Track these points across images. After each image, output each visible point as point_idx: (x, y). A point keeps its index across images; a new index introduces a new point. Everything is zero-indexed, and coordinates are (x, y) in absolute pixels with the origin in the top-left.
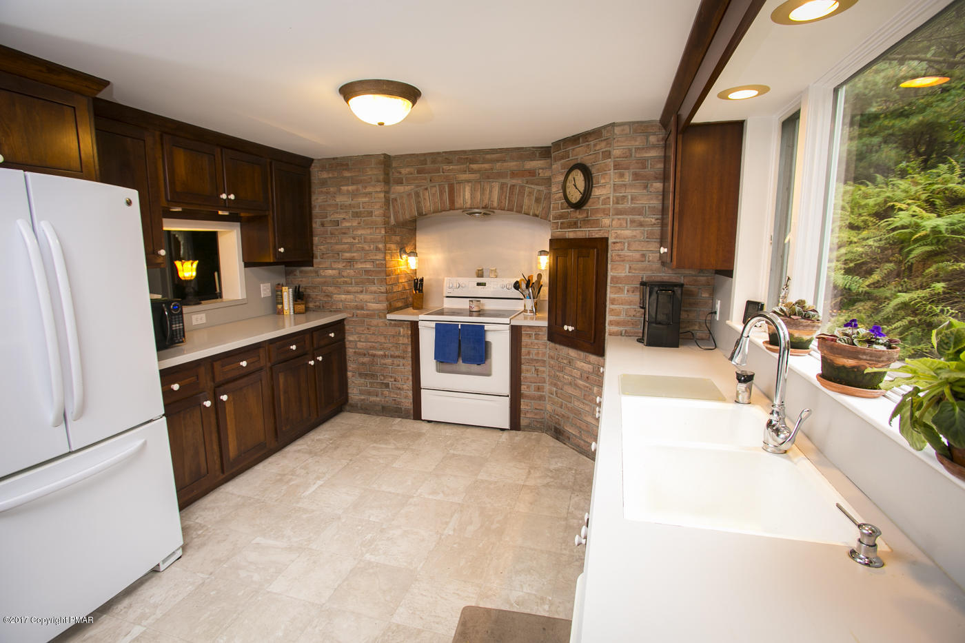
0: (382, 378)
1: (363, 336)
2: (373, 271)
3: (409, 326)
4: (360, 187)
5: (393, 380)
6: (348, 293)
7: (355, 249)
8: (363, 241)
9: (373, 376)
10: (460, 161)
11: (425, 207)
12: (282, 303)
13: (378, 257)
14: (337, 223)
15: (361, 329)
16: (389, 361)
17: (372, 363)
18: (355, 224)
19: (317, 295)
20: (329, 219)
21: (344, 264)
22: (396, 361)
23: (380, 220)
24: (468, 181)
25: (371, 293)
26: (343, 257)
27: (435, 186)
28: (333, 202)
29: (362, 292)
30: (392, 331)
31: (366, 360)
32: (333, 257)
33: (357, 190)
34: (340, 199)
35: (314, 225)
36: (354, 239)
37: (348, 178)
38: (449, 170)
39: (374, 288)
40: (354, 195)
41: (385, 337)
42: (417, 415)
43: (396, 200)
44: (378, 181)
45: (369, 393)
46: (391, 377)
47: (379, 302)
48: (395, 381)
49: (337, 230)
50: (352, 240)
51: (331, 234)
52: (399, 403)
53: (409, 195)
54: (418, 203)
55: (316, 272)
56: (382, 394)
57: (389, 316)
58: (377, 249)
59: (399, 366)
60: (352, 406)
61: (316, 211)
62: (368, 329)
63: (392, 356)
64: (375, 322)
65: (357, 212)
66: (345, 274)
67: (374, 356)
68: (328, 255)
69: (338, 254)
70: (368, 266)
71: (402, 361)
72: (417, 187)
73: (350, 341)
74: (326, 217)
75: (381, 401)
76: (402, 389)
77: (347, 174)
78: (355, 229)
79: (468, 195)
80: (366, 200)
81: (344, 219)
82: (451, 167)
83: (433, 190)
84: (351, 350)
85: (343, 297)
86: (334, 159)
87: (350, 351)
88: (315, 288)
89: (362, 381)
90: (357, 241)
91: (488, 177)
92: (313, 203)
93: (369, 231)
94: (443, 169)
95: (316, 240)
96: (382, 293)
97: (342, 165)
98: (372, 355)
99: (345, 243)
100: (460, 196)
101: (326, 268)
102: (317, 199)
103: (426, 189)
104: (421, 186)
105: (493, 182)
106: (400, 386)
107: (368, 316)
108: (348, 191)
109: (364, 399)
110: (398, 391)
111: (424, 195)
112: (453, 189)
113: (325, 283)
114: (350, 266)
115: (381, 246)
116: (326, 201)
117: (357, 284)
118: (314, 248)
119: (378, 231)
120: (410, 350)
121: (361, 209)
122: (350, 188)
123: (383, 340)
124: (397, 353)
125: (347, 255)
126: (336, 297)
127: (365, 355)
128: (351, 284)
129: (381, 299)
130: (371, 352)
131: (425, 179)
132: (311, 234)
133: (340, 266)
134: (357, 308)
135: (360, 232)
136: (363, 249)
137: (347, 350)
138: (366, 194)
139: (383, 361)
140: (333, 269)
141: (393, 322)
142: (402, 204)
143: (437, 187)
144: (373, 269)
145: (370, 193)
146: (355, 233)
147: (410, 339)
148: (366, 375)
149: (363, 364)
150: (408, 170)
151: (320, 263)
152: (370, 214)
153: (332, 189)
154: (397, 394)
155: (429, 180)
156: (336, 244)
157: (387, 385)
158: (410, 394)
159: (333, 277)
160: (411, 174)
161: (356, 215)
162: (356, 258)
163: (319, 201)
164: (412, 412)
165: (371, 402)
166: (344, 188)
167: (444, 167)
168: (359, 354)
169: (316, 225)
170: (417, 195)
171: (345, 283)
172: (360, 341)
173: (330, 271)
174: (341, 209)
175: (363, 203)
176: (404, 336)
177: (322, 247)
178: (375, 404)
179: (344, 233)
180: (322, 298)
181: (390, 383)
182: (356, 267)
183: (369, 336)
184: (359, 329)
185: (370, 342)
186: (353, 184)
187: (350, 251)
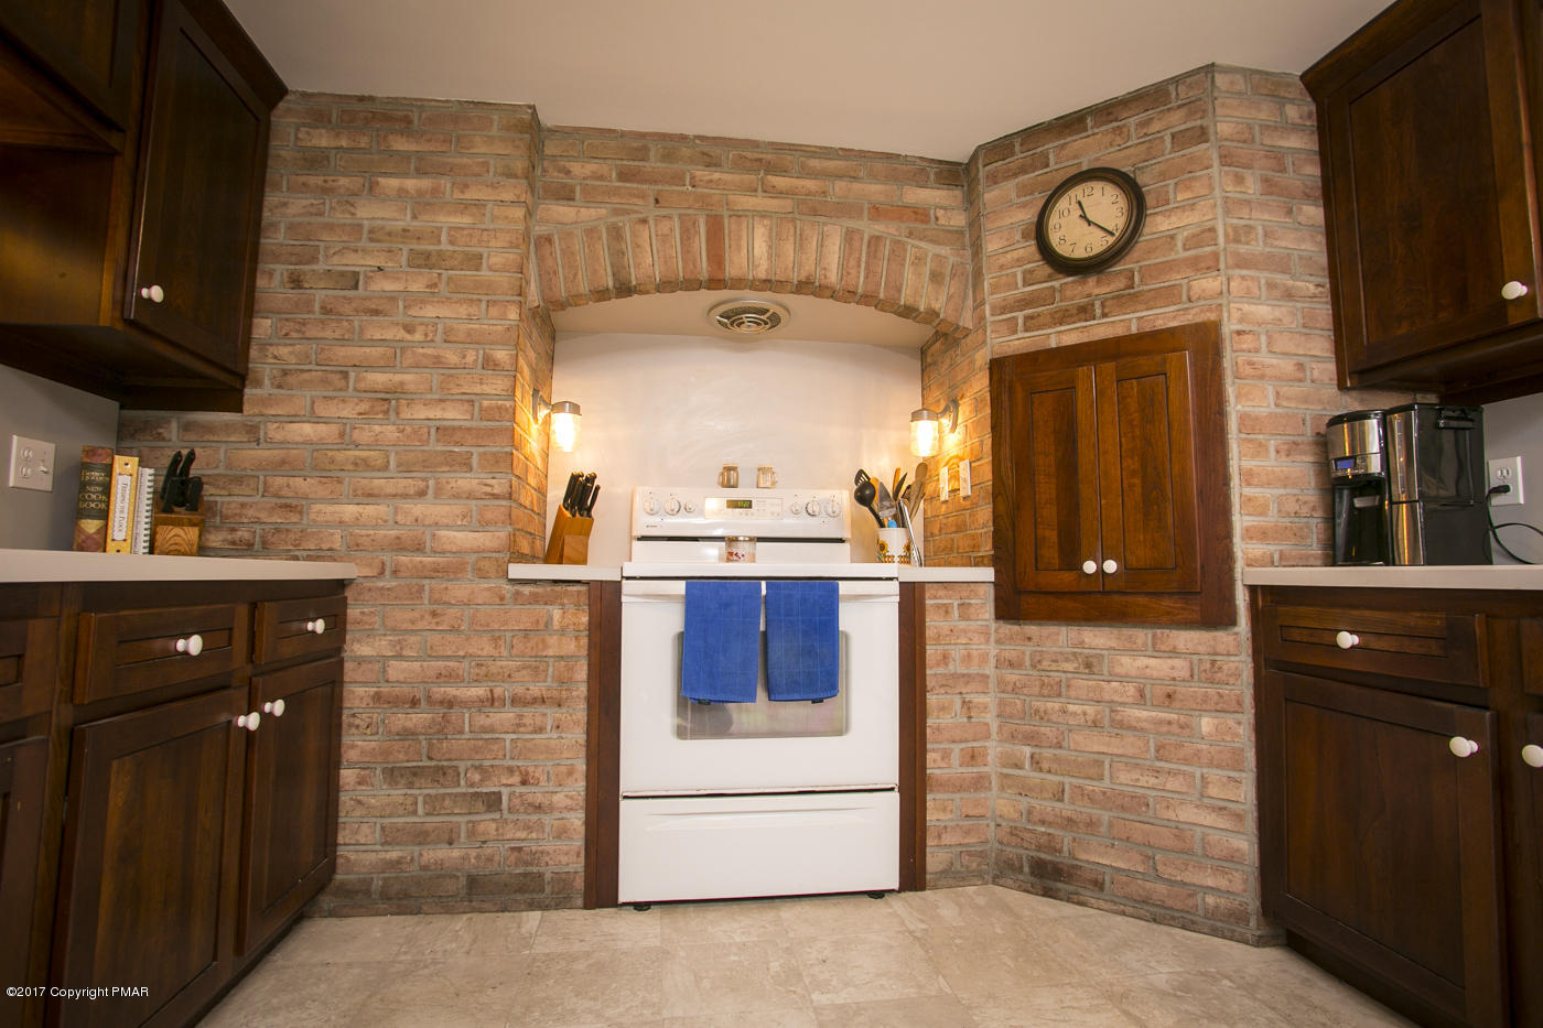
0: (477, 777)
1: (412, 639)
2: (469, 429)
3: (584, 599)
4: (445, 183)
5: (516, 779)
6: (371, 496)
7: (408, 361)
8: (439, 338)
9: (440, 774)
10: (741, 165)
11: (638, 266)
12: (104, 515)
13: (487, 389)
14: (353, 281)
15: (410, 615)
16: (504, 717)
17: (442, 730)
18: (417, 286)
19: (243, 505)
20: (321, 267)
21: (364, 407)
22: (531, 715)
23: (504, 280)
24: (763, 215)
25: (457, 496)
26: (362, 385)
27: (669, 217)
28: (344, 218)
29: (422, 494)
30: (523, 616)
31: (417, 719)
32: (325, 382)
33: (435, 191)
34: (367, 212)
35: (261, 282)
36: (409, 329)
37: (405, 157)
38: (711, 181)
39: (465, 482)
40: (422, 204)
41: (495, 640)
42: (600, 887)
43: (549, 240)
44: (510, 175)
45: (421, 837)
46: (511, 770)
47: (484, 525)
48: (524, 783)
49: (350, 300)
50: (402, 334)
51: (326, 310)
52: (535, 857)
53: (591, 232)
54: (618, 255)
55: (252, 430)
56: (472, 833)
57: (517, 571)
58: (489, 363)
59: (541, 730)
60: (347, 892)
61: (275, 239)
62: (434, 614)
63: (515, 701)
64: (460, 590)
65: (428, 255)
66: (362, 436)
67: (450, 703)
68: (306, 376)
69: (345, 375)
70: (453, 414)
71: (552, 714)
72: (616, 212)
73: (361, 661)
74: (313, 259)
75: (465, 858)
76: (551, 808)
77: (401, 144)
78: (413, 300)
79: (760, 247)
80: (465, 220)
81: (380, 269)
82: (716, 176)
83: (664, 227)
84: (360, 690)
85: (349, 511)
86: (361, 99)
87: (357, 695)
88: (239, 480)
89: (398, 794)
90: (418, 336)
91: (815, 212)
92: (266, 214)
93: (463, 311)
94: (693, 178)
95: (263, 327)
96: (495, 496)
97: (388, 118)
98: (442, 703)
99: (373, 342)
100: (739, 248)
101: (294, 419)
102: (285, 204)
103: (644, 221)
104: (627, 212)
105: (825, 224)
106: (539, 799)
107: (437, 572)
108: (402, 193)
109: (399, 862)
110: (534, 818)
111: (634, 235)
112: (721, 230)
113: (283, 466)
114: (386, 412)
115: (502, 355)
116: (321, 214)
117: (406, 468)
118: (253, 353)
119: (494, 311)
120: (582, 673)
121: (445, 246)
122: (411, 184)
123: (488, 650)
124: (536, 689)
125: (378, 379)
126: (323, 511)
127: (414, 703)
128: (386, 467)
129: (489, 516)
130: (440, 691)
131: (643, 196)
132: (248, 308)
133: (348, 411)
134: (399, 546)
135: (430, 312)
136: (438, 362)
137: (347, 688)
138: (464, 207)
139: (481, 720)
140: (316, 419)
141: (527, 590)
142: (568, 253)
143: (676, 219)
144: (467, 424)
145: (479, 205)
146: (413, 312)
147: (584, 641)
148: (416, 772)
149: (407, 734)
150: (590, 168)
151: (267, 401)
152: (475, 261)
153: (343, 181)
154: (528, 828)
155: (652, 201)
156: (342, 341)
157: (493, 802)
158: (577, 820)
159: (315, 446)
160: (601, 178)
161: (423, 261)
162: (412, 387)
163: (291, 211)
164: (579, 883)
165: (425, 868)
166: (393, 183)
167: (698, 173)
168: (395, 702)
169: (271, 283)
170: (616, 233)
171: (362, 465)
172: (399, 657)
173: (307, 429)
174: (371, 240)
175: (450, 228)
176: (563, 631)
177: (283, 351)
178: (441, 873)
179: (376, 312)
180: (263, 516)
181: (505, 792)
182: (406, 414)
183: (434, 638)
184: (401, 616)
185: (438, 658)
186: (421, 172)
187: (388, 366)
